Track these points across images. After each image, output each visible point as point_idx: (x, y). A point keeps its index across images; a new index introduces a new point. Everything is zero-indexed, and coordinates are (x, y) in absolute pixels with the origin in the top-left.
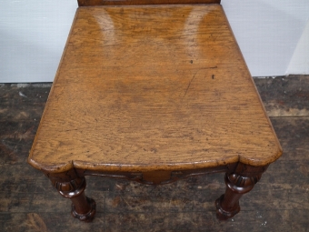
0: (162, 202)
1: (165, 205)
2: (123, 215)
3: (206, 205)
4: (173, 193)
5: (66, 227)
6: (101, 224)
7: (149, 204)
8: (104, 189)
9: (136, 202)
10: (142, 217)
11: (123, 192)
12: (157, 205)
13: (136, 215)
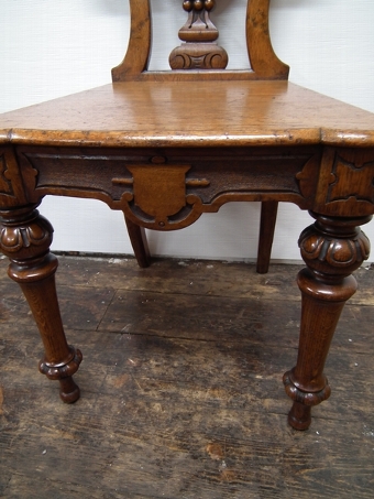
0: (194, 389)
1: (199, 395)
2: (127, 400)
3: (268, 403)
4: (215, 380)
5: (32, 406)
6: (87, 409)
7: (173, 389)
8: (109, 363)
9: (153, 385)
10: (157, 407)
11: (135, 370)
12: (185, 393)
13: (148, 404)
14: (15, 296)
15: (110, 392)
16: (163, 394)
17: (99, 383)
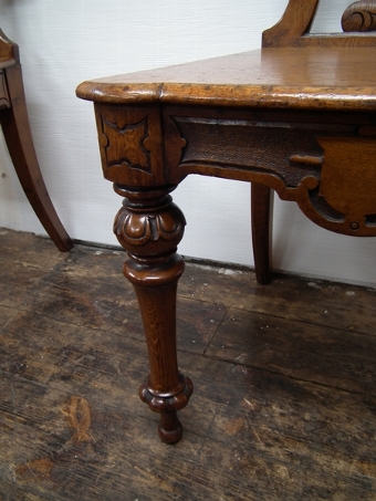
14: (109, 300)
15: (220, 438)
16: (290, 454)
17: (206, 424)
